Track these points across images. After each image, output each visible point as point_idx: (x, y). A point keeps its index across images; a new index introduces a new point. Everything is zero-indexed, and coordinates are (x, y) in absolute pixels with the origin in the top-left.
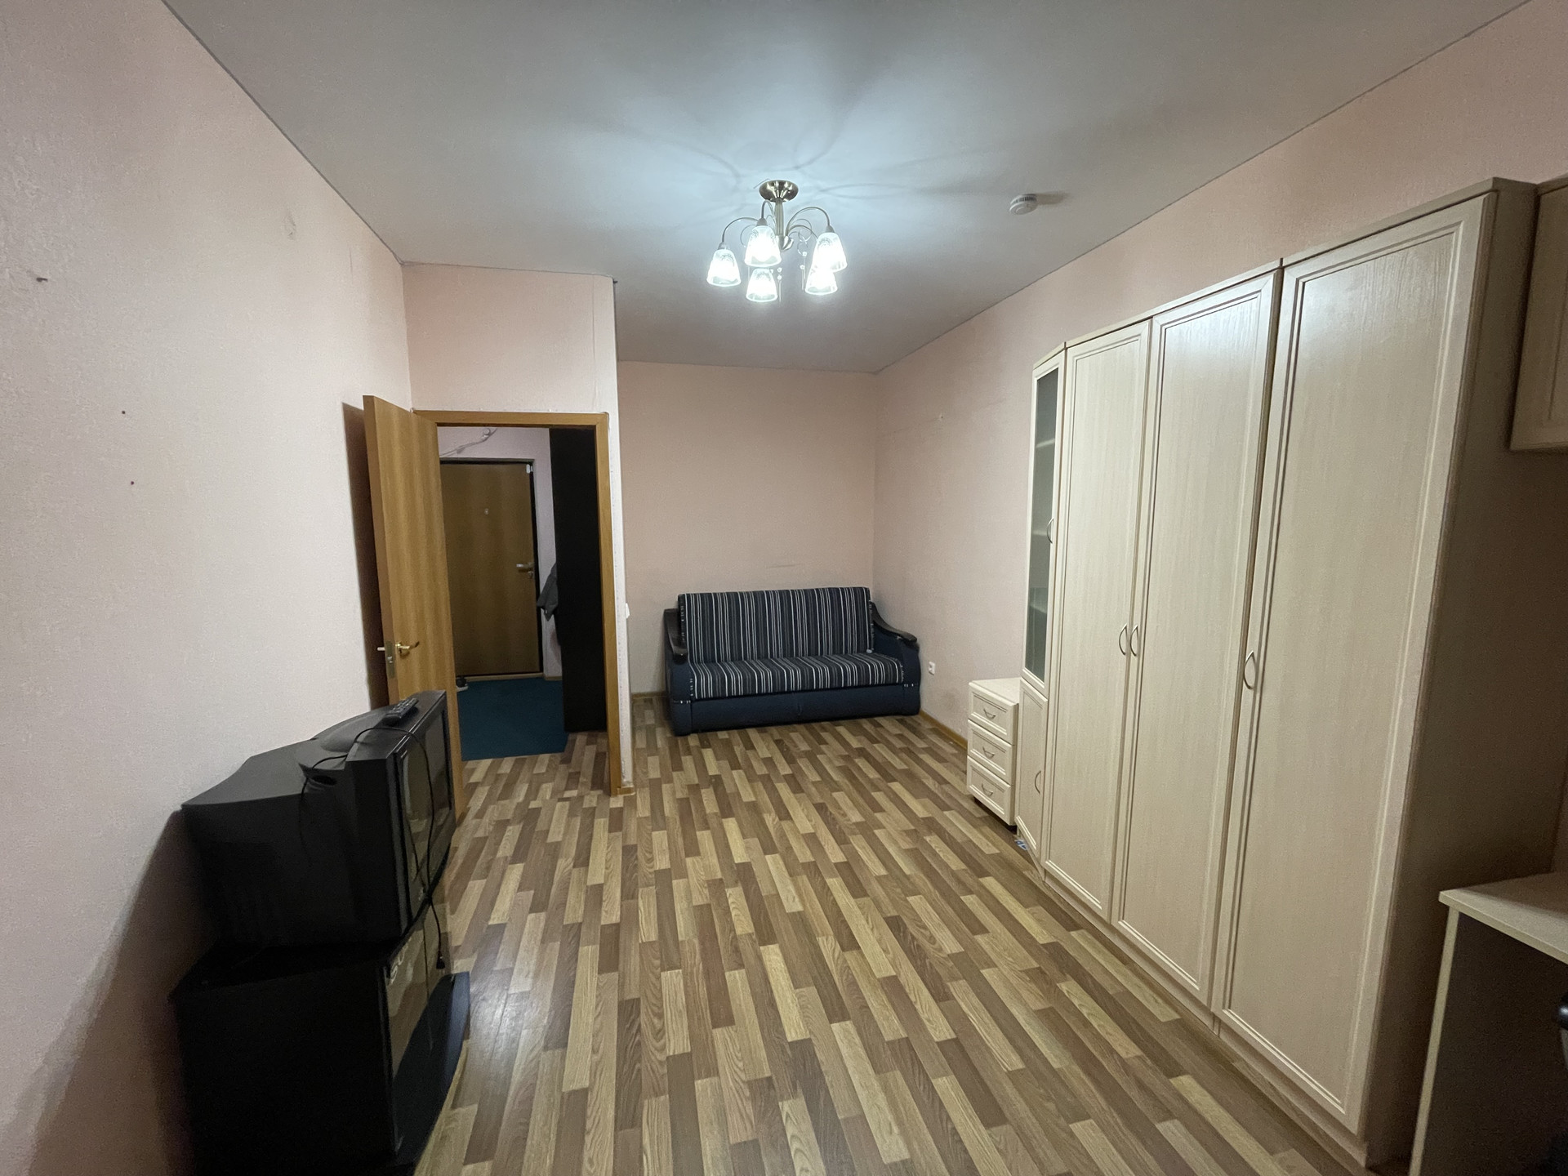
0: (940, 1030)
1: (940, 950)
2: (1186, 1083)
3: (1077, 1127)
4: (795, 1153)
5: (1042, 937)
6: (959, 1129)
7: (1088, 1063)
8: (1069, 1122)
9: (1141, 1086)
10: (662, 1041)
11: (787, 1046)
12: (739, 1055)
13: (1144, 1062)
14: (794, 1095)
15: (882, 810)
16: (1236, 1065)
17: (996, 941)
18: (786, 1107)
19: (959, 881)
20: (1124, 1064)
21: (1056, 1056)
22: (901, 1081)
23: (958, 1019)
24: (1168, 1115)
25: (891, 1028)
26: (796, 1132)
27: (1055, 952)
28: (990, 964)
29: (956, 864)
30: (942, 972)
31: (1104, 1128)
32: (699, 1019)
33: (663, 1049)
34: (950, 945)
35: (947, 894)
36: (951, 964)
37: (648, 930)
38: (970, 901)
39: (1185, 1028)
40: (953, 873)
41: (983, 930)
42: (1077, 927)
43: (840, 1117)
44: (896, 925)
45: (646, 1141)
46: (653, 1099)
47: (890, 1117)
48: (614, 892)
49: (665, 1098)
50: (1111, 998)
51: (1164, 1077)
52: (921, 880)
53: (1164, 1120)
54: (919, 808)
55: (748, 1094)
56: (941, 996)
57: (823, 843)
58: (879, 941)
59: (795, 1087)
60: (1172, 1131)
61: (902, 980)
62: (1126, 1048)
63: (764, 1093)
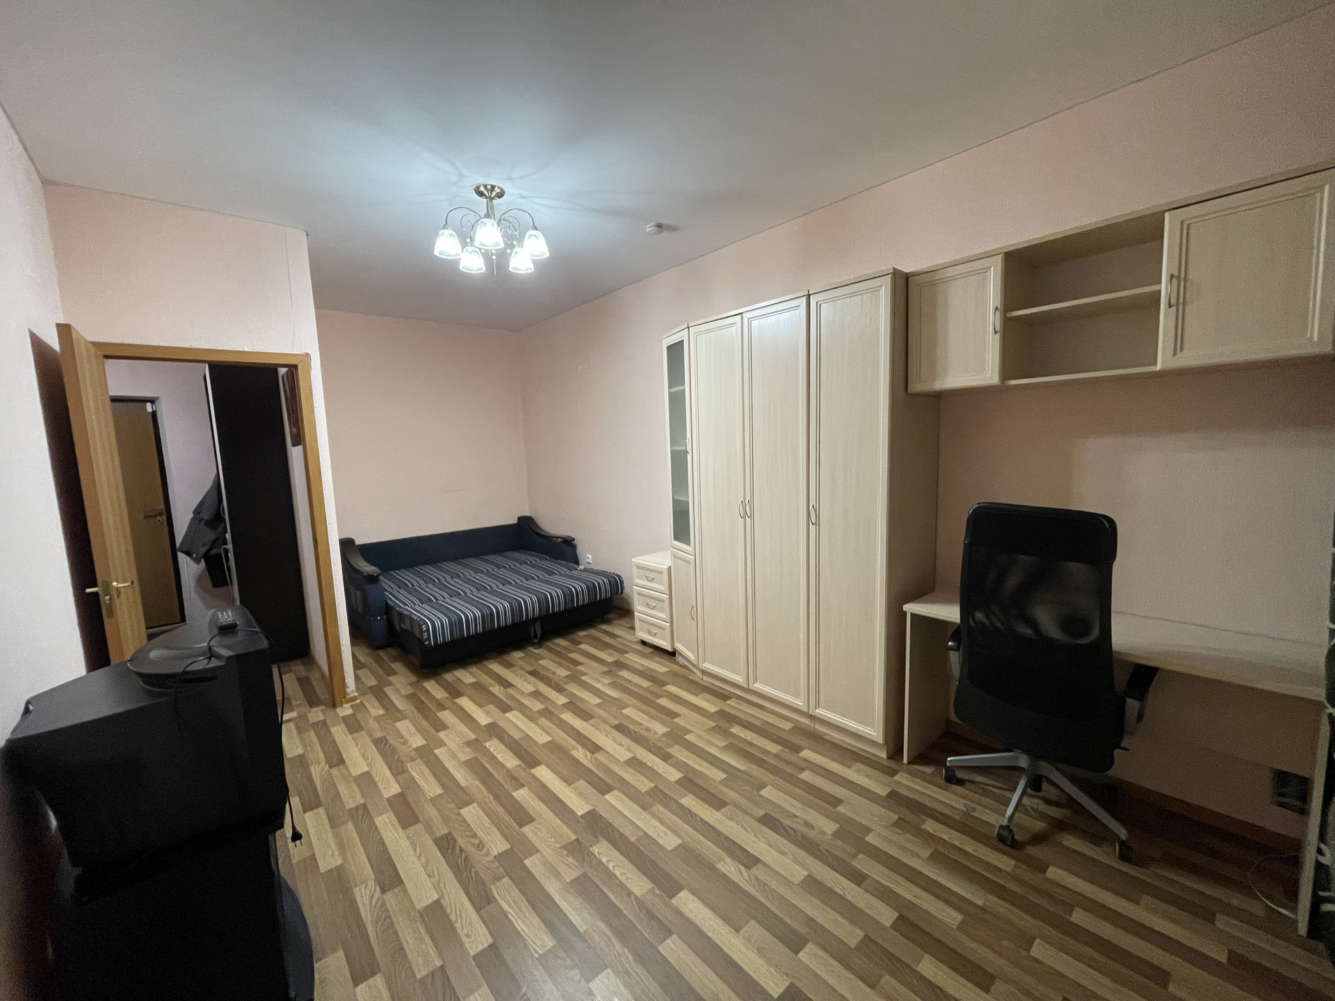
0: (674, 775)
1: (656, 734)
2: (806, 753)
3: (763, 792)
4: (614, 869)
5: (712, 709)
6: (704, 817)
7: (759, 762)
8: (759, 791)
9: (787, 762)
10: (485, 849)
11: (580, 819)
12: (549, 836)
13: (785, 751)
14: (598, 841)
15: (581, 664)
16: (826, 737)
17: (687, 719)
18: (595, 850)
19: (651, 693)
20: (776, 756)
21: (742, 765)
22: (660, 808)
23: (680, 765)
24: (803, 770)
25: (644, 785)
26: (608, 859)
27: (722, 714)
28: (689, 732)
29: (645, 683)
30: (662, 745)
31: (776, 787)
32: (506, 827)
33: (488, 854)
34: (660, 729)
35: (647, 702)
36: (665, 739)
37: (431, 788)
38: (663, 701)
39: (798, 730)
40: (645, 689)
41: (677, 715)
42: (729, 698)
43: (632, 840)
44: (620, 728)
45: (505, 907)
46: (498, 884)
47: (663, 828)
48: (383, 774)
49: (506, 880)
50: (759, 727)
51: (796, 755)
52: (626, 698)
53: (802, 772)
54: (608, 657)
55: (566, 853)
56: (666, 758)
57: (546, 695)
58: (615, 741)
59: (596, 837)
60: (806, 776)
61: (639, 757)
62: (773, 748)
63: (576, 849)
